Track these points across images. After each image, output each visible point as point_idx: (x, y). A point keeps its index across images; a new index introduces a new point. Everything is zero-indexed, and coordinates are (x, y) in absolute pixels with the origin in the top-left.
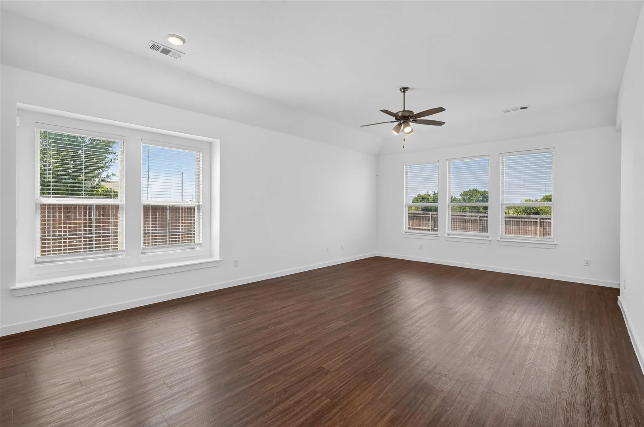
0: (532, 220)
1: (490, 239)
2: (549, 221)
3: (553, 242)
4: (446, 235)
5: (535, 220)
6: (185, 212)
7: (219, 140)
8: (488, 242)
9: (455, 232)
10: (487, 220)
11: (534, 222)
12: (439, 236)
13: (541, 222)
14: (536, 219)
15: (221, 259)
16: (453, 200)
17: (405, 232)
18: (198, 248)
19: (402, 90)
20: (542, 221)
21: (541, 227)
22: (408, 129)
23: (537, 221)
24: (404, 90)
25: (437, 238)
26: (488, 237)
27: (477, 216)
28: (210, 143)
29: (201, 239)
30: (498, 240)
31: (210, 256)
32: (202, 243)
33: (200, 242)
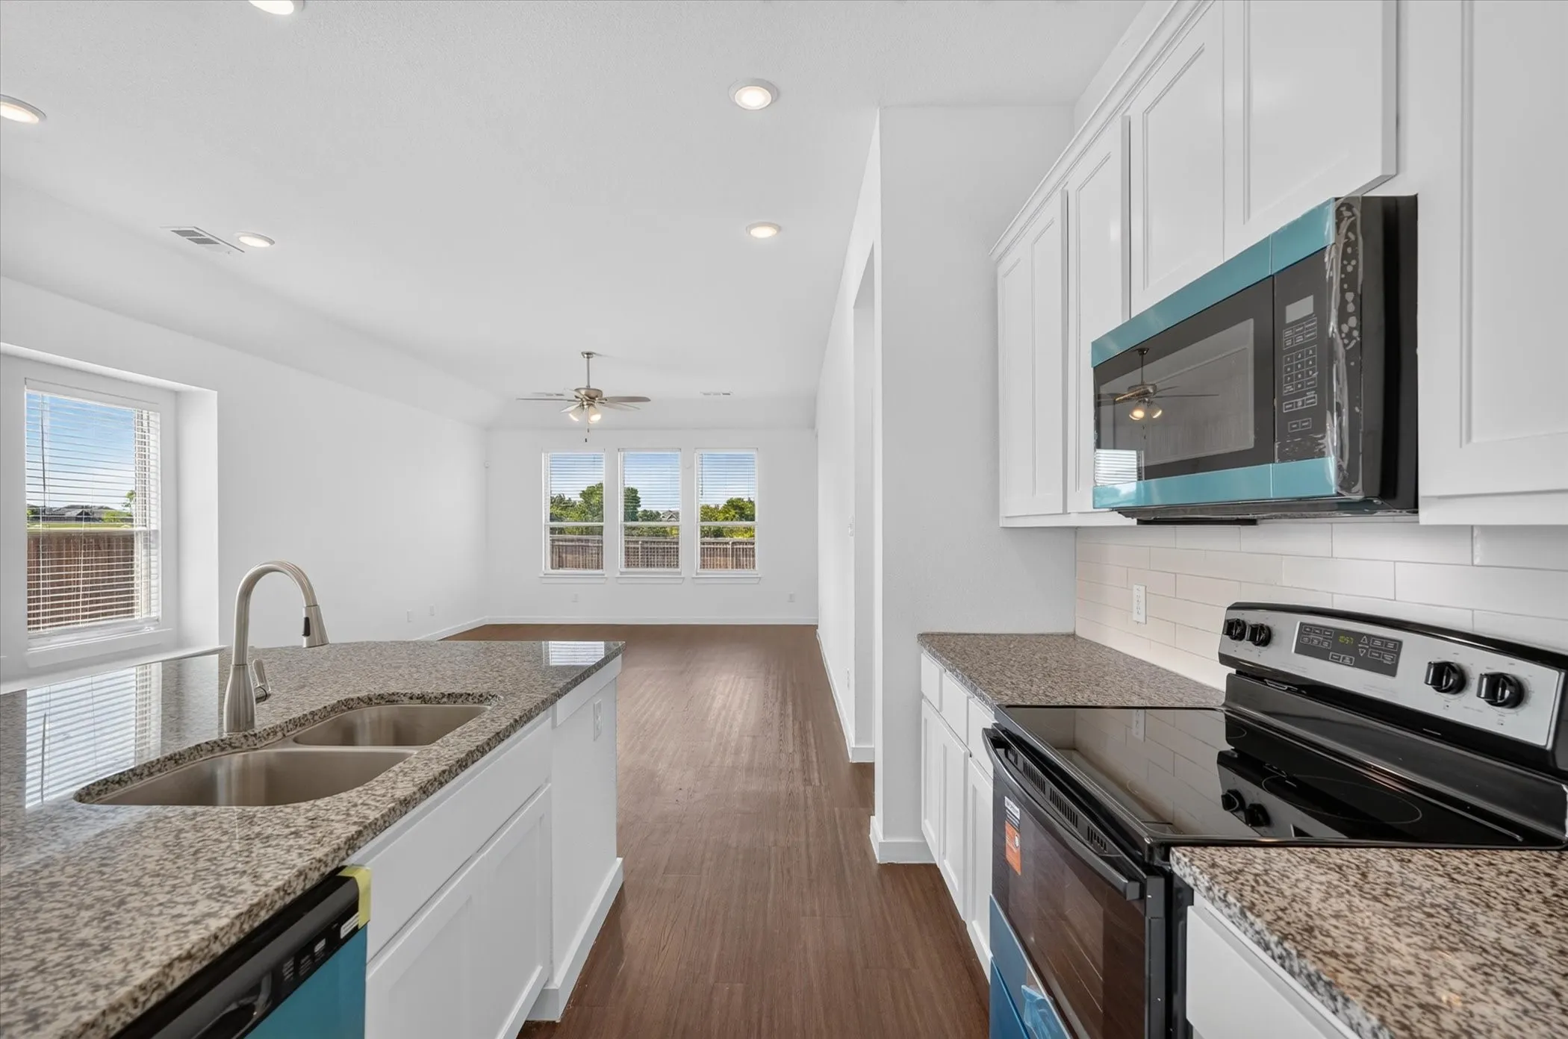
0: (721, 546)
1: (683, 576)
2: (753, 547)
3: (758, 574)
4: (618, 575)
5: (725, 546)
6: (118, 547)
7: (216, 393)
8: (680, 581)
9: (630, 570)
10: (677, 548)
11: (723, 549)
12: (605, 576)
13: (733, 549)
14: (726, 543)
15: (222, 646)
17: (545, 574)
19: (586, 356)
21: (733, 556)
22: (596, 418)
24: (589, 354)
25: (603, 581)
26: (680, 573)
28: (177, 393)
29: (153, 609)
30: (693, 578)
31: (180, 644)
32: (160, 619)
33: (153, 615)
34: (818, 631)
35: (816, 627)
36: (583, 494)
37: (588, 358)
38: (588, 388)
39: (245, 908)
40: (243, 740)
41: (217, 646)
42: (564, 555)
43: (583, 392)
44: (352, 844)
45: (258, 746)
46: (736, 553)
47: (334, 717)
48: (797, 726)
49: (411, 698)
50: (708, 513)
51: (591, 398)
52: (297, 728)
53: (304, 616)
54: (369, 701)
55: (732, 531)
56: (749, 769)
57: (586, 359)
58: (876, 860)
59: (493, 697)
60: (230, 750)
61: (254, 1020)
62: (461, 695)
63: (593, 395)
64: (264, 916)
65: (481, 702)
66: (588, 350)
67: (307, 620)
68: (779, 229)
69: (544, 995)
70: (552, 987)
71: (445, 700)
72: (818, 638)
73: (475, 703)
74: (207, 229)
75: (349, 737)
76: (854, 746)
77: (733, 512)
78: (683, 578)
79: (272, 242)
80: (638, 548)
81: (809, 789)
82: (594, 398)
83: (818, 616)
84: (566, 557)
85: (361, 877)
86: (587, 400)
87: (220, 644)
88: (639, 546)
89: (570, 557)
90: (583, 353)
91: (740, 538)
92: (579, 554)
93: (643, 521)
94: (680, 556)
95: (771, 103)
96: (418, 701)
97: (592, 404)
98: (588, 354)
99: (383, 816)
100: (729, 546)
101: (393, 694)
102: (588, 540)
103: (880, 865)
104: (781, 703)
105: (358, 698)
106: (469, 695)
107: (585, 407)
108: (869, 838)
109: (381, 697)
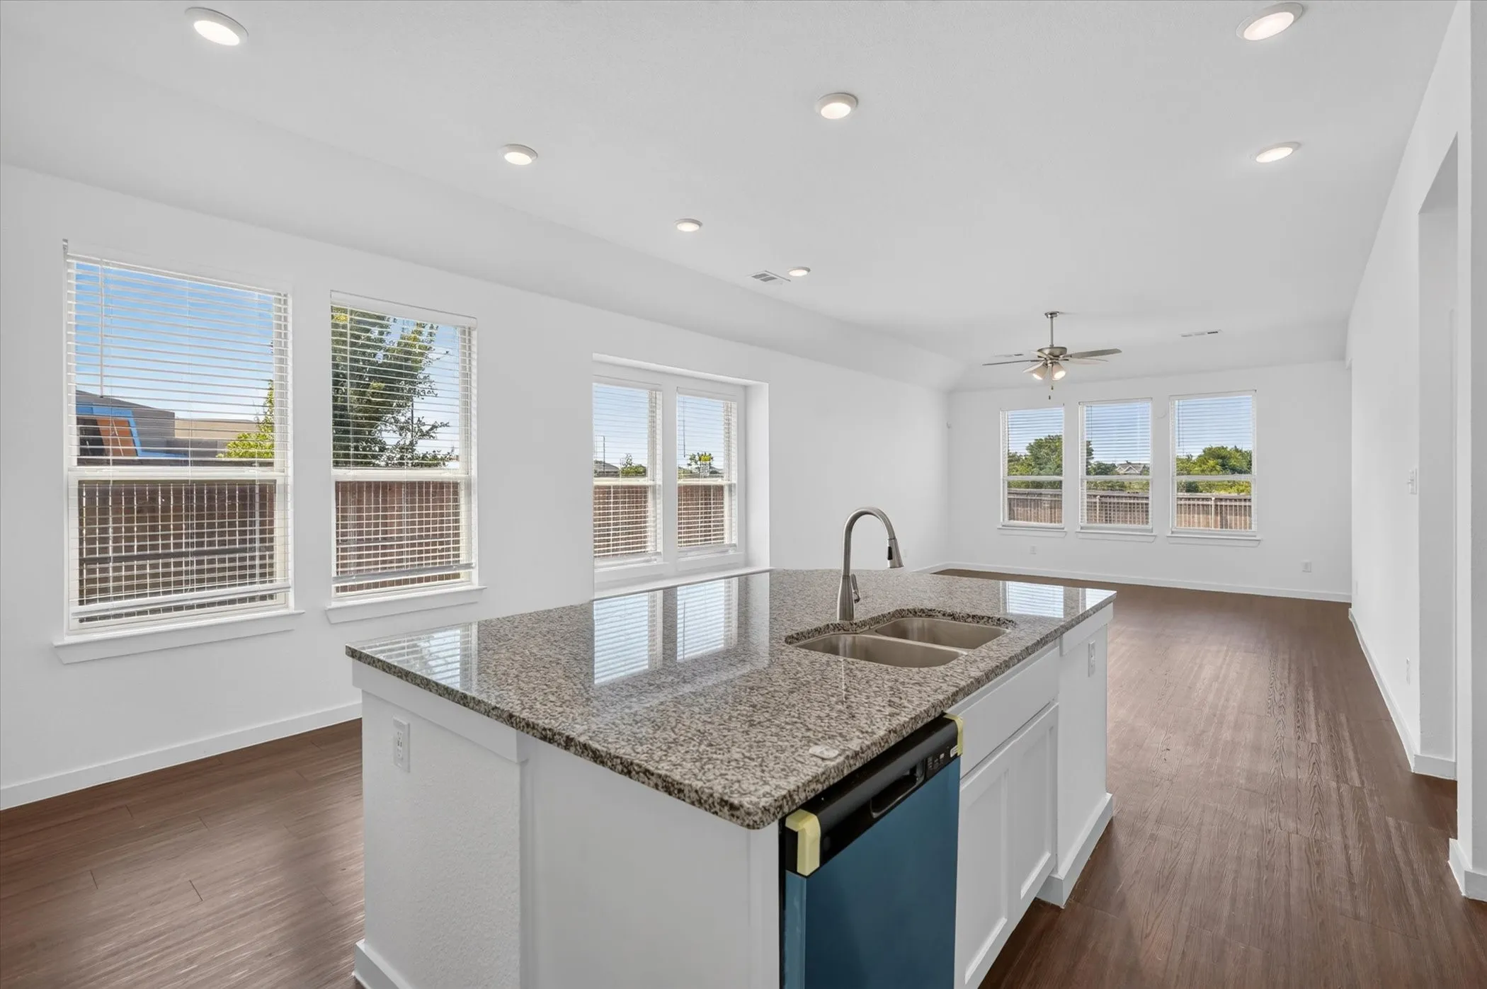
0: (1201, 503)
1: (1154, 532)
2: (1247, 504)
3: (1255, 536)
4: (1081, 529)
5: (1205, 503)
7: (767, 384)
8: (1152, 539)
9: (1095, 524)
10: (1147, 503)
11: (1203, 505)
12: (1065, 530)
13: (1216, 506)
14: (1207, 499)
15: (772, 568)
16: (1013, 459)
17: (1003, 526)
18: (731, 552)
19: (1049, 316)
20: (1219, 503)
21: (1216, 514)
22: (1059, 375)
23: (1209, 503)
24: (1053, 314)
25: (1061, 534)
26: (1151, 529)
27: (1095, 496)
28: (746, 387)
29: (734, 537)
30: (1168, 537)
31: (747, 563)
32: (737, 544)
33: (733, 542)
34: (1351, 610)
35: (1349, 605)
36: (1030, 448)
37: (1052, 317)
38: (1052, 347)
39: (913, 716)
40: (850, 626)
41: (768, 567)
42: (1015, 509)
43: (1047, 352)
44: (954, 698)
45: (858, 632)
46: (1219, 510)
47: (894, 620)
48: (1322, 716)
49: (944, 615)
50: (1185, 466)
51: (1056, 356)
52: (875, 623)
53: (888, 546)
54: (915, 613)
55: (1211, 486)
56: (1256, 749)
57: (1049, 319)
58: (1460, 892)
59: (1010, 621)
60: (842, 631)
61: (917, 784)
62: (983, 618)
63: (1057, 353)
64: (920, 725)
65: (1000, 625)
66: (1051, 311)
67: (890, 549)
68: (1296, 145)
69: (1049, 882)
70: (1056, 876)
71: (970, 619)
72: (1351, 620)
73: (994, 625)
74: (772, 271)
75: (903, 634)
76: (1419, 753)
77: (1211, 462)
78: (1155, 536)
79: (808, 270)
80: (1095, 503)
81: (1344, 788)
82: (1058, 356)
83: (1351, 590)
84: (1017, 510)
85: (959, 722)
86: (1051, 359)
87: (770, 566)
88: (1098, 500)
89: (1021, 510)
90: (1046, 314)
91: (1223, 494)
92: (1031, 507)
93: (1097, 474)
94: (1150, 513)
95: (1294, 22)
96: (948, 618)
97: (1055, 362)
98: (1051, 314)
99: (968, 685)
100: (1212, 503)
101: (931, 610)
102: (1041, 494)
103: (1465, 898)
104: (1297, 688)
105: (908, 610)
106: (989, 618)
107: (1050, 365)
108: (1448, 867)
109: (922, 611)
